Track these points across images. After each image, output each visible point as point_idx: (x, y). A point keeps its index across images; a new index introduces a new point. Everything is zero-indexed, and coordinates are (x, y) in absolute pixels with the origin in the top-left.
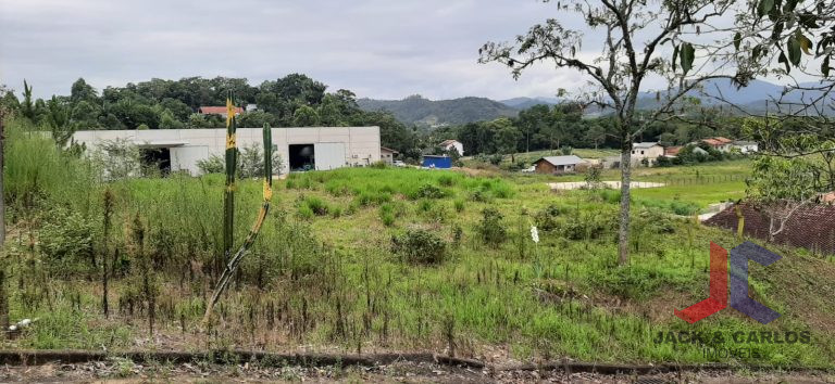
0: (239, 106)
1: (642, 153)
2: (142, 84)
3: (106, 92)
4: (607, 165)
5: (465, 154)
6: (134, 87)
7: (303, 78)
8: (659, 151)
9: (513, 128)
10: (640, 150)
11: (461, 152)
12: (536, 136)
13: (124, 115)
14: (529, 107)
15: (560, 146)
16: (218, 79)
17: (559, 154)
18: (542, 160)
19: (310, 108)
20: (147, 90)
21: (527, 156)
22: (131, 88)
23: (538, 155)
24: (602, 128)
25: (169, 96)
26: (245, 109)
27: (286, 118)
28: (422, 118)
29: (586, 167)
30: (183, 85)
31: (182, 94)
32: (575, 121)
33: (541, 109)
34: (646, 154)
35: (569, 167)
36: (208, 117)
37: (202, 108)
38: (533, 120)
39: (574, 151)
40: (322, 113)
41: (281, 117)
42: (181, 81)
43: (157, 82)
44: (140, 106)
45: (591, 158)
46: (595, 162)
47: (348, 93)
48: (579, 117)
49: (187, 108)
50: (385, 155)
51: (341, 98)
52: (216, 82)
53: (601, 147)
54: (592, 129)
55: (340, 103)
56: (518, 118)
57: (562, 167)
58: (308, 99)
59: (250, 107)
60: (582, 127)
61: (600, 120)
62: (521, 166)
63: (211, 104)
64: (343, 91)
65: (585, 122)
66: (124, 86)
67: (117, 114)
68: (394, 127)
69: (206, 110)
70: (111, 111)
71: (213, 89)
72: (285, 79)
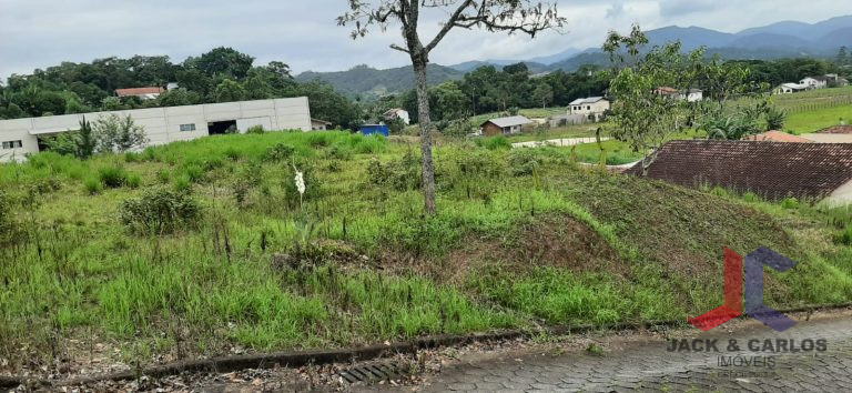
0: (158, 86)
1: (589, 108)
2: (50, 69)
3: (10, 80)
4: (554, 123)
5: (411, 123)
6: (42, 73)
7: (230, 51)
8: (605, 105)
9: (458, 91)
10: (586, 106)
11: (407, 120)
12: (483, 99)
13: (28, 104)
14: (474, 69)
15: (507, 107)
16: (137, 58)
17: (506, 115)
18: (488, 122)
19: (233, 83)
20: (56, 75)
21: (476, 119)
22: (39, 74)
23: (484, 118)
24: (549, 87)
25: (80, 79)
26: (165, 88)
27: (210, 95)
28: (370, 89)
29: (532, 127)
30: (96, 67)
31: (96, 77)
32: (522, 81)
33: (488, 70)
34: (592, 110)
35: (515, 128)
36: (124, 100)
37: (118, 91)
38: (479, 82)
39: (522, 111)
40: (248, 87)
41: (205, 94)
42: (95, 63)
43: (68, 66)
44: (45, 93)
45: (539, 117)
46: (542, 121)
47: (281, 65)
48: (525, 77)
49: (100, 91)
50: (317, 127)
51: (273, 70)
52: (135, 61)
53: (550, 105)
54: (539, 87)
55: (272, 76)
56: (464, 81)
57: (508, 128)
58: (234, 73)
59: (171, 86)
60: (530, 86)
61: (547, 78)
62: (469, 130)
63: (129, 86)
64: (275, 63)
65: (532, 81)
66: (32, 73)
67: (21, 104)
68: (331, 98)
69: (122, 92)
70: (13, 101)
71: (131, 69)
72: (210, 54)
